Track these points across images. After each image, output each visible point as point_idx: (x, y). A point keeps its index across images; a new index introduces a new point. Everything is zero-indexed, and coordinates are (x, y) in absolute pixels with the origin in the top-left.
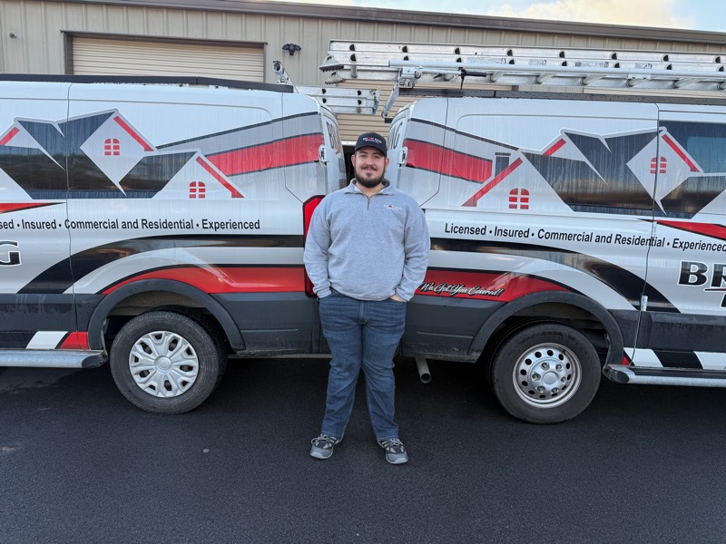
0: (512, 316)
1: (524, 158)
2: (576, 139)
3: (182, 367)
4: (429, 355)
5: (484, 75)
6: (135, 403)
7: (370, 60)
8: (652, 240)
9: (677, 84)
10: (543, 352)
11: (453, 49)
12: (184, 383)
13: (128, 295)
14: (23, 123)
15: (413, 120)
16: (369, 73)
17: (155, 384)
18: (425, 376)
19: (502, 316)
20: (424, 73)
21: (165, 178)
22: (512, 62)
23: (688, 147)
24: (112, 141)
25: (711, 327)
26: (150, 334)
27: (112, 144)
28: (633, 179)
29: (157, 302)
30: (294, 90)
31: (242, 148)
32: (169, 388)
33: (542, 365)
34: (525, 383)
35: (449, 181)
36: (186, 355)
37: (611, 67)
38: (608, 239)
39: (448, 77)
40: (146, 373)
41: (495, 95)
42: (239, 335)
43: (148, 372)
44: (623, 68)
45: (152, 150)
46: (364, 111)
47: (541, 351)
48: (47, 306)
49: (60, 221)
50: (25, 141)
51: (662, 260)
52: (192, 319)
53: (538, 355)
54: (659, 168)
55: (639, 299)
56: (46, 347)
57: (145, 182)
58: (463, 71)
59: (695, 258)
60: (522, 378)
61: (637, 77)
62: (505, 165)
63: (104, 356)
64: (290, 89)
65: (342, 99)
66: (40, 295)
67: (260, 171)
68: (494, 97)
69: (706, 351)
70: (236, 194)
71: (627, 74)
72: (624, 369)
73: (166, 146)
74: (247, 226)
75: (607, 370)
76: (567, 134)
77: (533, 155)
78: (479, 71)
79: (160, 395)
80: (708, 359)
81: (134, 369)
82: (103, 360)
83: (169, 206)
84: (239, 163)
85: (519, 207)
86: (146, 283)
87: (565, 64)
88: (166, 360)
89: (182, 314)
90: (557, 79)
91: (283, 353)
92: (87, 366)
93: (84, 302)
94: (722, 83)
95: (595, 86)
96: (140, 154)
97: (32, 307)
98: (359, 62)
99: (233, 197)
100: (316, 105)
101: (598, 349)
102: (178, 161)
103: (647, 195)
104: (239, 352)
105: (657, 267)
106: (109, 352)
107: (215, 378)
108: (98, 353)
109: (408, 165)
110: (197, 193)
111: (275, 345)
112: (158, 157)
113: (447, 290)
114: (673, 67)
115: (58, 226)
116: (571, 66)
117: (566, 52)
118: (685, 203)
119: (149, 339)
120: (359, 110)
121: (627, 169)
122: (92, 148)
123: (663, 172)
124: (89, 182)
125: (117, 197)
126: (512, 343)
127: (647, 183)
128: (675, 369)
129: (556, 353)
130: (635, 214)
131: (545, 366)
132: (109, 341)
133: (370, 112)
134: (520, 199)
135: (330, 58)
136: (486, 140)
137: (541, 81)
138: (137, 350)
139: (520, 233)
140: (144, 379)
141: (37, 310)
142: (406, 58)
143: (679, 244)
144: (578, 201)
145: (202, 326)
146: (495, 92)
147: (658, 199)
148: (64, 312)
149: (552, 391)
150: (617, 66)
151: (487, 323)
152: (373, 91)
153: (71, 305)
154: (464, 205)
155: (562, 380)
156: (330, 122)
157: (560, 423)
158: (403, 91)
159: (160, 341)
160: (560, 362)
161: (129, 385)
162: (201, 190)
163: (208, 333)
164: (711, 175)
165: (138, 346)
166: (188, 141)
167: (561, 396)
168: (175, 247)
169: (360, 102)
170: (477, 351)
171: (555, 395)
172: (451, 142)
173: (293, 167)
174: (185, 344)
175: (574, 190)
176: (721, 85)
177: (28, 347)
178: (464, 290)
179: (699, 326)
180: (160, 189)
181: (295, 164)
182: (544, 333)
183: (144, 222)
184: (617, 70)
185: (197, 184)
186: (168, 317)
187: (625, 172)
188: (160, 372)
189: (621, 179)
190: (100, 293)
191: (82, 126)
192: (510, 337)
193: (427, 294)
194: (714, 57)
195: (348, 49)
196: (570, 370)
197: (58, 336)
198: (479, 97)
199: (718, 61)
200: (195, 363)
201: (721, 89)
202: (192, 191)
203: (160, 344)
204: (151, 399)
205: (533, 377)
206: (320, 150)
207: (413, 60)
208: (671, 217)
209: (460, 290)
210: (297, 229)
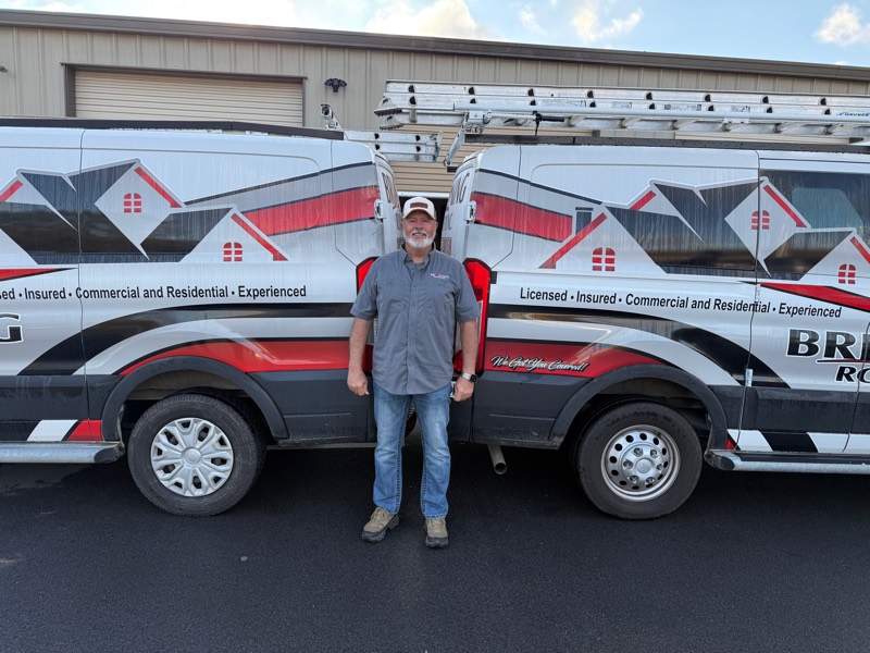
0: (598, 394)
1: (608, 214)
2: (667, 190)
3: (213, 461)
4: (504, 441)
5: (562, 120)
6: (158, 503)
7: (432, 103)
8: (755, 305)
9: (778, 128)
10: (636, 435)
11: (526, 90)
12: (217, 479)
13: (150, 375)
14: (27, 176)
15: (481, 170)
16: (430, 117)
17: (182, 481)
18: (500, 466)
19: (587, 394)
20: (493, 117)
21: (195, 238)
22: (593, 105)
23: (793, 197)
24: (133, 196)
25: (825, 404)
26: (176, 421)
27: (133, 200)
28: (732, 238)
29: (185, 383)
30: (345, 136)
31: (285, 204)
32: (198, 485)
33: (635, 451)
34: (615, 473)
35: (523, 241)
36: (218, 446)
37: (704, 111)
38: (706, 305)
39: (520, 122)
40: (170, 468)
41: (574, 141)
42: (282, 422)
43: (173, 466)
44: (718, 111)
45: (179, 206)
46: (423, 158)
47: (632, 434)
48: (53, 390)
49: (71, 289)
50: (30, 197)
51: (768, 328)
52: (226, 403)
54: (761, 224)
55: (743, 373)
56: (51, 438)
57: (170, 244)
58: (538, 115)
59: (804, 324)
60: (612, 466)
61: (734, 121)
62: (586, 221)
63: (120, 449)
64: (339, 136)
65: (398, 145)
66: (45, 377)
67: (306, 229)
68: (574, 144)
69: (821, 432)
70: (278, 257)
71: (723, 117)
72: (729, 454)
73: (196, 201)
74: (291, 293)
75: (709, 456)
76: (656, 185)
77: (619, 209)
78: (553, 115)
79: (188, 494)
80: (824, 441)
81: (157, 463)
82: (120, 454)
83: (201, 271)
84: (282, 219)
85: (604, 269)
86: (171, 361)
87: (652, 107)
88: (194, 452)
89: (215, 398)
90: (645, 123)
91: (333, 442)
92: (100, 461)
93: (98, 385)
94: (829, 126)
95: (687, 131)
96: (164, 212)
97: (36, 391)
98: (419, 105)
99: (275, 259)
100: (370, 154)
101: (697, 430)
102: (210, 219)
103: (748, 253)
104: (281, 442)
105: (762, 335)
106: (126, 439)
107: (253, 473)
108: (114, 445)
109: (477, 222)
110: (233, 256)
111: (323, 432)
112: (186, 214)
113: (523, 364)
114: (774, 110)
115: (67, 295)
116: (659, 109)
117: (654, 94)
118: (790, 263)
119: (175, 428)
120: (417, 158)
121: (725, 224)
122: (109, 205)
123: (766, 227)
124: (109, 245)
125: (139, 261)
126: (599, 427)
127: (748, 240)
128: (786, 453)
129: (650, 437)
130: (736, 276)
132: (127, 432)
133: (430, 159)
134: (604, 259)
135: (386, 100)
136: (565, 193)
137: (626, 125)
138: (161, 440)
139: (606, 299)
140: (168, 475)
141: (40, 394)
142: (473, 101)
143: (786, 310)
144: (672, 262)
145: (237, 410)
146: (574, 138)
147: (761, 258)
148: (74, 396)
149: (647, 480)
150: (711, 109)
151: (570, 403)
152: (433, 136)
153: (80, 389)
154: (541, 267)
155: (658, 468)
156: (386, 173)
157: (656, 518)
158: (470, 138)
159: (187, 430)
160: (655, 447)
161: (151, 483)
162: (237, 253)
163: (245, 419)
164: (819, 230)
165: (161, 436)
166: (222, 195)
167: (657, 486)
168: (206, 318)
169: (418, 149)
170: (560, 436)
171: (650, 486)
172: (525, 196)
173: (345, 225)
174: (218, 432)
175: (666, 248)
176: (828, 129)
177: (29, 440)
178: (543, 365)
179: (811, 402)
180: (190, 251)
181: (348, 222)
182: (636, 414)
183: (170, 290)
184: (711, 113)
185: (233, 245)
186: (198, 401)
187: (724, 228)
188: (187, 466)
189: (719, 237)
190: (117, 373)
191: (97, 179)
192: (597, 419)
193: (502, 369)
194: (819, 99)
195: (407, 90)
196: (666, 456)
197: (66, 425)
198: (556, 144)
199: (823, 102)
200: (229, 455)
201: (829, 133)
202: (226, 253)
203: (188, 433)
204: (177, 498)
205: (625, 464)
206: (376, 205)
207: (480, 103)
208: (776, 278)
209: (539, 364)
210: (349, 295)
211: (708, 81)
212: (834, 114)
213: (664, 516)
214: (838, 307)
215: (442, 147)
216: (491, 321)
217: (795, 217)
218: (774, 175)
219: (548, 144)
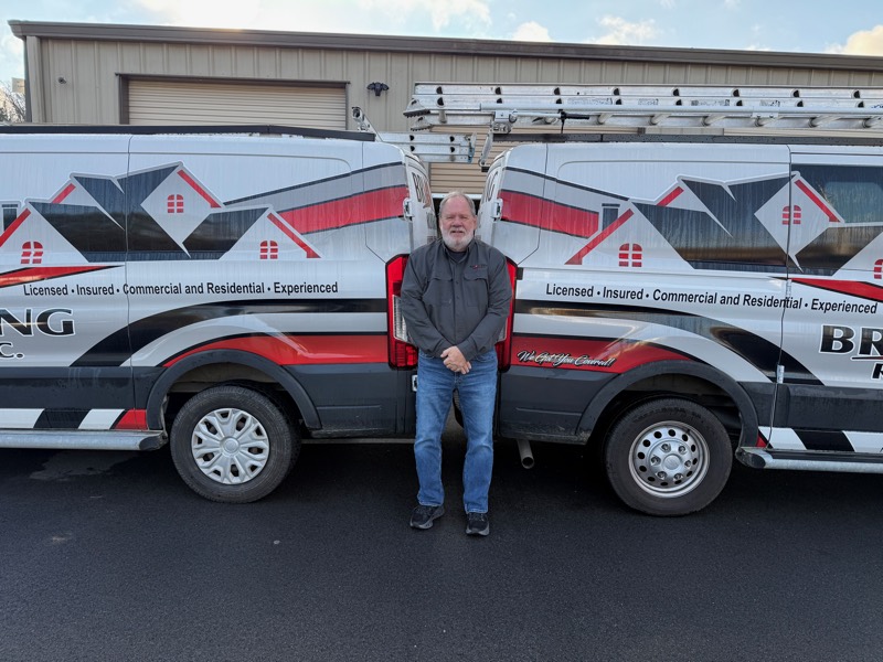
0: (623, 392)
1: (635, 210)
2: (694, 186)
3: (250, 450)
4: (530, 435)
5: (587, 118)
6: (198, 490)
7: (459, 103)
8: (786, 300)
9: (814, 122)
10: (664, 431)
11: (552, 89)
12: (253, 468)
13: (191, 367)
14: (80, 179)
15: (508, 168)
16: (461, 118)
17: (220, 469)
18: (528, 461)
19: (614, 389)
20: (522, 116)
21: (232, 238)
22: (619, 102)
24: (175, 197)
25: (861, 401)
26: (215, 412)
27: (175, 201)
28: (762, 232)
29: (224, 375)
30: (377, 138)
31: (318, 204)
32: (235, 473)
33: (663, 447)
34: (643, 469)
35: (550, 237)
36: (255, 435)
37: (732, 106)
38: (735, 301)
39: (549, 120)
40: (210, 456)
41: (602, 139)
42: (314, 412)
43: (212, 455)
44: (746, 106)
45: (219, 207)
46: (458, 159)
47: (662, 431)
48: (103, 380)
49: (118, 285)
50: (82, 199)
51: (800, 324)
52: (263, 394)
53: (658, 435)
54: (793, 219)
55: (774, 369)
56: (100, 427)
57: (211, 241)
58: (563, 113)
59: (839, 322)
60: (640, 462)
61: (762, 115)
62: (613, 217)
63: (164, 438)
64: (371, 137)
65: (433, 146)
66: (94, 368)
67: (338, 228)
68: (602, 141)
69: (857, 430)
70: (311, 254)
71: (751, 112)
72: (760, 452)
73: (235, 202)
74: (323, 289)
75: (740, 454)
76: (684, 181)
77: (646, 205)
78: (579, 113)
79: (226, 482)
80: (860, 440)
81: (197, 451)
82: (162, 442)
83: (237, 268)
84: (315, 219)
85: (630, 264)
86: (212, 354)
87: (679, 103)
88: (233, 442)
89: (252, 389)
90: (674, 119)
92: (145, 449)
93: (142, 376)
94: (867, 119)
95: (718, 125)
96: (206, 211)
97: (86, 381)
98: (447, 105)
99: (308, 256)
100: (402, 154)
101: (728, 429)
102: (248, 218)
103: (780, 250)
104: (314, 432)
105: (795, 332)
106: (169, 432)
107: (288, 462)
108: (157, 434)
109: (503, 219)
110: (269, 253)
111: (354, 424)
112: (225, 214)
113: (550, 359)
114: (805, 104)
115: (115, 291)
116: (686, 105)
117: (681, 90)
118: (822, 259)
119: (214, 418)
120: (453, 158)
121: (755, 219)
122: (154, 206)
123: (798, 222)
124: (155, 245)
125: (181, 259)
126: (626, 422)
127: (779, 235)
128: (821, 452)
129: (679, 433)
130: (766, 271)
131: (666, 447)
132: (170, 421)
133: (465, 160)
134: (631, 255)
135: (415, 102)
136: (592, 190)
137: (655, 121)
138: (201, 430)
139: (633, 294)
140: (208, 463)
141: (90, 384)
142: (500, 101)
143: (819, 306)
144: (701, 258)
145: (273, 402)
146: (602, 135)
147: (792, 254)
148: (121, 387)
149: (675, 476)
150: (739, 104)
151: (597, 397)
152: (467, 137)
153: (127, 379)
154: (567, 263)
155: (686, 464)
156: (417, 173)
157: (686, 515)
158: (497, 137)
159: (226, 420)
160: (683, 443)
161: (192, 470)
162: (273, 250)
163: (280, 411)
164: (853, 225)
165: (201, 426)
166: (259, 196)
167: (686, 483)
169: (453, 150)
170: (586, 431)
171: (679, 482)
172: (553, 193)
173: (375, 223)
174: (255, 423)
175: (694, 246)
176: (866, 122)
177: (80, 427)
178: (570, 360)
179: (846, 400)
180: (228, 249)
181: (378, 220)
182: (664, 410)
183: (210, 287)
184: (739, 108)
185: (269, 244)
186: (236, 392)
187: (753, 223)
188: (225, 455)
189: (748, 232)
190: (160, 365)
191: (143, 181)
192: (624, 415)
193: (528, 364)
194: (853, 91)
195: (435, 92)
196: (695, 454)
197: (113, 414)
198: (584, 141)
199: (857, 95)
200: (265, 445)
201: (868, 127)
202: (263, 251)
203: (227, 423)
204: (215, 486)
205: (653, 461)
206: (405, 204)
207: (507, 102)
208: (808, 274)
209: (565, 359)
210: (379, 292)
211: (737, 76)
212: (868, 108)
213: (693, 514)
214: (874, 303)
215: (477, 149)
216: (517, 316)
217: (828, 212)
218: (806, 170)
219: (576, 141)
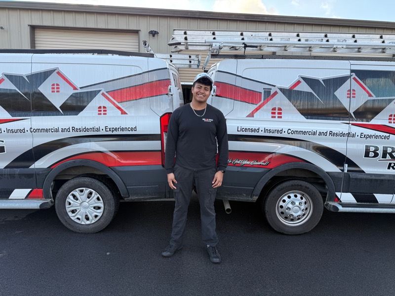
0: (274, 176)
1: (279, 91)
2: (308, 81)
3: (94, 208)
4: (230, 198)
5: (256, 47)
6: (69, 227)
7: (195, 39)
8: (349, 134)
9: (360, 50)
10: (292, 195)
11: (239, 33)
12: (96, 216)
13: (65, 168)
14: (7, 76)
15: (218, 71)
16: (195, 46)
17: (80, 217)
18: (228, 210)
19: (269, 176)
20: (224, 46)
21: (85, 104)
22: (271, 40)
24: (55, 85)
25: (382, 180)
26: (77, 190)
27: (55, 87)
28: (338, 101)
29: (81, 172)
30: (155, 56)
31: (126, 88)
32: (87, 219)
33: (292, 203)
34: (282, 213)
35: (239, 104)
36: (97, 201)
37: (324, 42)
38: (325, 134)
39: (237, 48)
40: (75, 211)
41: (262, 57)
42: (126, 189)
43: (76, 210)
44: (331, 42)
45: (77, 89)
46: (193, 66)
48: (20, 175)
49: (27, 128)
50: (8, 86)
51: (355, 145)
52: (100, 181)
53: (289, 197)
54: (352, 95)
55: (343, 166)
56: (20, 197)
57: (73, 107)
58: (245, 45)
59: (373, 143)
60: (281, 210)
61: (338, 46)
62: (269, 95)
63: (52, 202)
64: (152, 56)
65: (181, 60)
66: (16, 169)
67: (136, 100)
68: (262, 58)
69: (380, 193)
70: (123, 113)
71: (333, 45)
72: (336, 204)
73: (85, 87)
74: (129, 129)
75: (327, 205)
76: (302, 77)
77: (284, 89)
78: (252, 45)
79: (83, 223)
80: (381, 198)
81: (69, 209)
82: (51, 204)
83: (87, 120)
84: (125, 95)
85: (277, 117)
86: (75, 162)
87: (299, 40)
88: (85, 204)
89: (95, 178)
90: (296, 48)
91: (150, 198)
92: (42, 208)
93: (40, 173)
94: (384, 49)
95: (316, 52)
96: (72, 91)
97: (12, 176)
98: (189, 40)
99: (122, 114)
100: (167, 64)
101: (321, 193)
102: (92, 95)
103: (345, 109)
104: (126, 199)
105: (352, 148)
106: (54, 197)
107: (113, 213)
108: (49, 200)
109: (216, 96)
110: (102, 112)
111: (145, 194)
112: (80, 93)
113: (239, 162)
114: (358, 41)
115: (26, 131)
116: (303, 41)
117: (300, 34)
118: (365, 113)
119: (76, 192)
120: (190, 66)
121: (335, 97)
122: (45, 89)
123: (354, 97)
124: (43, 107)
125: (59, 115)
126: (275, 192)
127: (346, 104)
128: (363, 203)
129: (299, 196)
130: (340, 120)
131: (293, 203)
132: (55, 194)
133: (196, 67)
134: (277, 112)
135: (173, 38)
136: (258, 82)
137: (287, 49)
138: (70, 198)
139: (278, 131)
140: (74, 215)
141: (14, 177)
142: (214, 38)
143: (363, 136)
144: (309, 114)
145: (105, 184)
146: (263, 55)
147: (352, 112)
148: (30, 178)
149: (297, 217)
150: (328, 41)
151: (261, 180)
152: (197, 56)
153: (33, 174)
154: (247, 117)
155: (303, 211)
156: (174, 73)
157: (302, 234)
158: (213, 56)
159: (82, 193)
160: (301, 201)
161: (66, 218)
162: (104, 111)
163: (109, 188)
164: (379, 98)
165: (70, 196)
166: (97, 84)
167: (302, 219)
168: (90, 141)
169: (190, 62)
170: (256, 196)
171: (299, 219)
172: (240, 83)
173: (155, 97)
174: (96, 195)
175: (306, 107)
176: (384, 50)
177: (10, 198)
178: (248, 163)
179: (375, 180)
180: (82, 110)
181: (156, 96)
182: (292, 185)
183: (73, 129)
184: (327, 43)
185: (102, 107)
186: (87, 180)
188: (83, 210)
189: (331, 102)
190: (49, 167)
191: (39, 77)
192: (274, 188)
194: (379, 36)
195: (183, 34)
196: (306, 205)
197: (26, 191)
198: (254, 58)
199: (381, 37)
200: (102, 205)
201: (384, 52)
202: (99, 111)
203: (82, 195)
204: (77, 225)
205: (287, 209)
206: (169, 88)
207: (218, 39)
208: (359, 121)
209: (246, 162)
210: (157, 130)
212: (387, 43)
213: (305, 233)
214: (388, 135)
215: (202, 62)
218: (358, 72)
219: (251, 58)
